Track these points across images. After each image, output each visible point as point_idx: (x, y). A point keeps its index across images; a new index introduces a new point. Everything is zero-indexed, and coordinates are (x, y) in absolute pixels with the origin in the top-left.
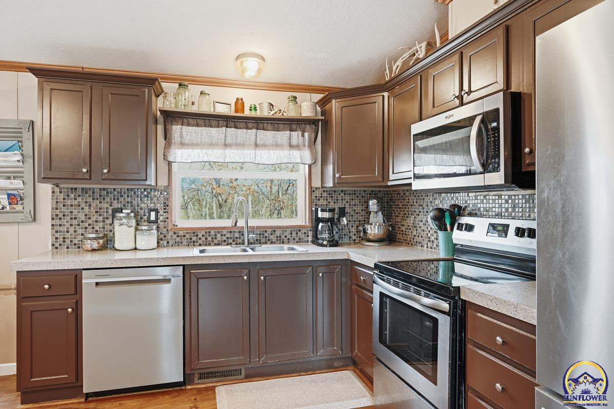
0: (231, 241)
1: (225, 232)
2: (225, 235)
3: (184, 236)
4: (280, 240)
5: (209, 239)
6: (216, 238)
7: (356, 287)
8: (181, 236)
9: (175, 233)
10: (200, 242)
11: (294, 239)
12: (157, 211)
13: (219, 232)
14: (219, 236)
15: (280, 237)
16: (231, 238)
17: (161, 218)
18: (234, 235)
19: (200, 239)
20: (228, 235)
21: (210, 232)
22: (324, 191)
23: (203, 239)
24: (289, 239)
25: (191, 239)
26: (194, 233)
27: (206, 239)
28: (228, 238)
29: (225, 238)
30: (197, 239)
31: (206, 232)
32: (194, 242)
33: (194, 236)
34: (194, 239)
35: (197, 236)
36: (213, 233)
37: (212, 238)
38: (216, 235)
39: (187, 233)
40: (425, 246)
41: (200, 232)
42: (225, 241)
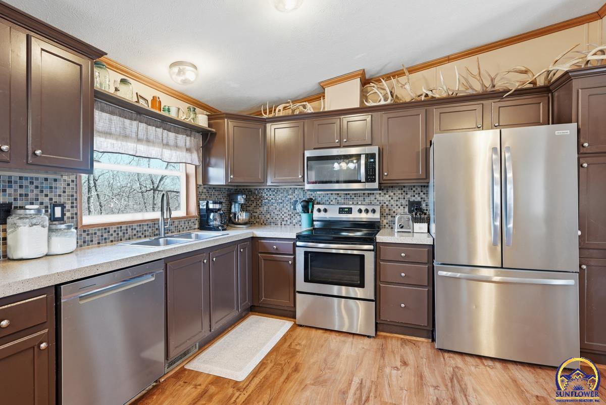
0: (140, 234)
1: (135, 226)
2: (135, 229)
3: (95, 233)
4: (177, 229)
5: (121, 234)
6: (127, 233)
7: (262, 255)
8: (92, 234)
9: (84, 231)
10: (112, 238)
11: (187, 228)
12: (63, 206)
13: (130, 226)
14: (129, 230)
15: (178, 227)
16: (140, 232)
17: (68, 214)
18: (143, 228)
19: (112, 235)
20: (138, 229)
21: (121, 227)
22: (204, 188)
23: (115, 235)
24: (183, 228)
25: (102, 236)
26: (105, 229)
27: (118, 234)
28: (137, 232)
29: (135, 232)
30: (108, 235)
31: (118, 228)
32: (105, 239)
33: (105, 233)
34: (105, 235)
35: (109, 232)
36: (124, 227)
37: (124, 233)
38: (127, 230)
39: (99, 230)
40: (279, 224)
41: (112, 228)
42: (135, 235)
